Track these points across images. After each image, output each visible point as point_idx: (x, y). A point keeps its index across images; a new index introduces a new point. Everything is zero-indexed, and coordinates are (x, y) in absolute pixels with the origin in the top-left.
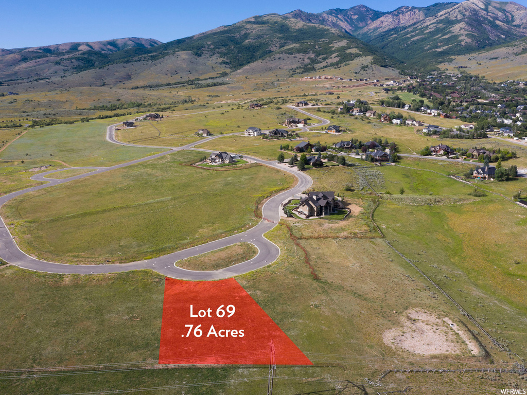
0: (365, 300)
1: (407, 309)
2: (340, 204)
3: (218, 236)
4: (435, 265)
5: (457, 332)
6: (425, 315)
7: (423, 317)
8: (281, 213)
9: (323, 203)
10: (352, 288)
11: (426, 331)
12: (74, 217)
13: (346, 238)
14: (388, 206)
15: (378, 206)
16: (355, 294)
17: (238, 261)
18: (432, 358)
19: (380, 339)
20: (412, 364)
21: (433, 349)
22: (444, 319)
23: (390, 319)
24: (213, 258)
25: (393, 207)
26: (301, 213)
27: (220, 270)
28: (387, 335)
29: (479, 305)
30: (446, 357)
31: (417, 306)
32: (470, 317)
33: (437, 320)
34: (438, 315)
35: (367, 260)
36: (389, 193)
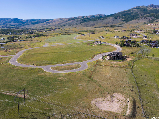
0: (101, 87)
1: (114, 92)
2: (125, 57)
3: (72, 62)
4: (145, 80)
5: (128, 105)
6: (120, 96)
7: (119, 96)
8: (101, 58)
9: (115, 55)
10: (100, 82)
11: (115, 101)
12: (40, 54)
13: (115, 67)
14: (144, 59)
15: (140, 59)
16: (99, 84)
17: (70, 69)
18: (104, 112)
19: (90, 101)
20: (93, 112)
21: (110, 109)
22: (127, 99)
23: (103, 94)
24: (63, 67)
25: (146, 60)
26: (107, 58)
27: (62, 71)
28: (95, 100)
29: (152, 97)
30: (111, 113)
31: (119, 92)
32: (142, 100)
33: (124, 99)
34: (126, 97)
35: (116, 74)
36: (148, 56)
